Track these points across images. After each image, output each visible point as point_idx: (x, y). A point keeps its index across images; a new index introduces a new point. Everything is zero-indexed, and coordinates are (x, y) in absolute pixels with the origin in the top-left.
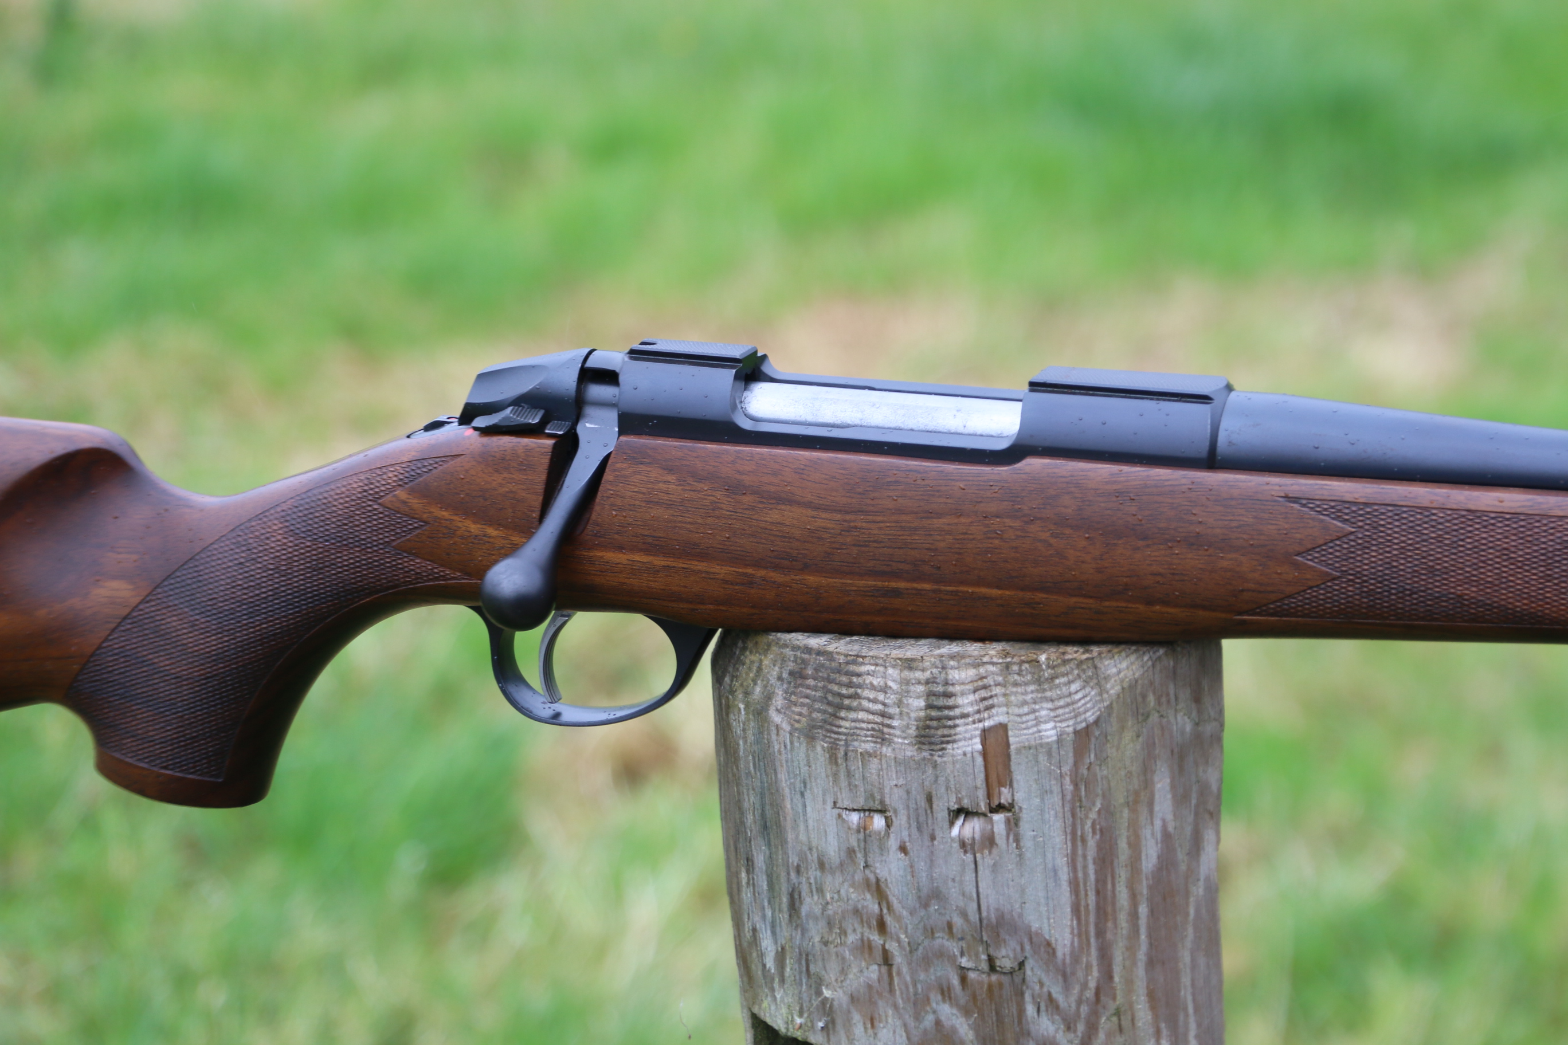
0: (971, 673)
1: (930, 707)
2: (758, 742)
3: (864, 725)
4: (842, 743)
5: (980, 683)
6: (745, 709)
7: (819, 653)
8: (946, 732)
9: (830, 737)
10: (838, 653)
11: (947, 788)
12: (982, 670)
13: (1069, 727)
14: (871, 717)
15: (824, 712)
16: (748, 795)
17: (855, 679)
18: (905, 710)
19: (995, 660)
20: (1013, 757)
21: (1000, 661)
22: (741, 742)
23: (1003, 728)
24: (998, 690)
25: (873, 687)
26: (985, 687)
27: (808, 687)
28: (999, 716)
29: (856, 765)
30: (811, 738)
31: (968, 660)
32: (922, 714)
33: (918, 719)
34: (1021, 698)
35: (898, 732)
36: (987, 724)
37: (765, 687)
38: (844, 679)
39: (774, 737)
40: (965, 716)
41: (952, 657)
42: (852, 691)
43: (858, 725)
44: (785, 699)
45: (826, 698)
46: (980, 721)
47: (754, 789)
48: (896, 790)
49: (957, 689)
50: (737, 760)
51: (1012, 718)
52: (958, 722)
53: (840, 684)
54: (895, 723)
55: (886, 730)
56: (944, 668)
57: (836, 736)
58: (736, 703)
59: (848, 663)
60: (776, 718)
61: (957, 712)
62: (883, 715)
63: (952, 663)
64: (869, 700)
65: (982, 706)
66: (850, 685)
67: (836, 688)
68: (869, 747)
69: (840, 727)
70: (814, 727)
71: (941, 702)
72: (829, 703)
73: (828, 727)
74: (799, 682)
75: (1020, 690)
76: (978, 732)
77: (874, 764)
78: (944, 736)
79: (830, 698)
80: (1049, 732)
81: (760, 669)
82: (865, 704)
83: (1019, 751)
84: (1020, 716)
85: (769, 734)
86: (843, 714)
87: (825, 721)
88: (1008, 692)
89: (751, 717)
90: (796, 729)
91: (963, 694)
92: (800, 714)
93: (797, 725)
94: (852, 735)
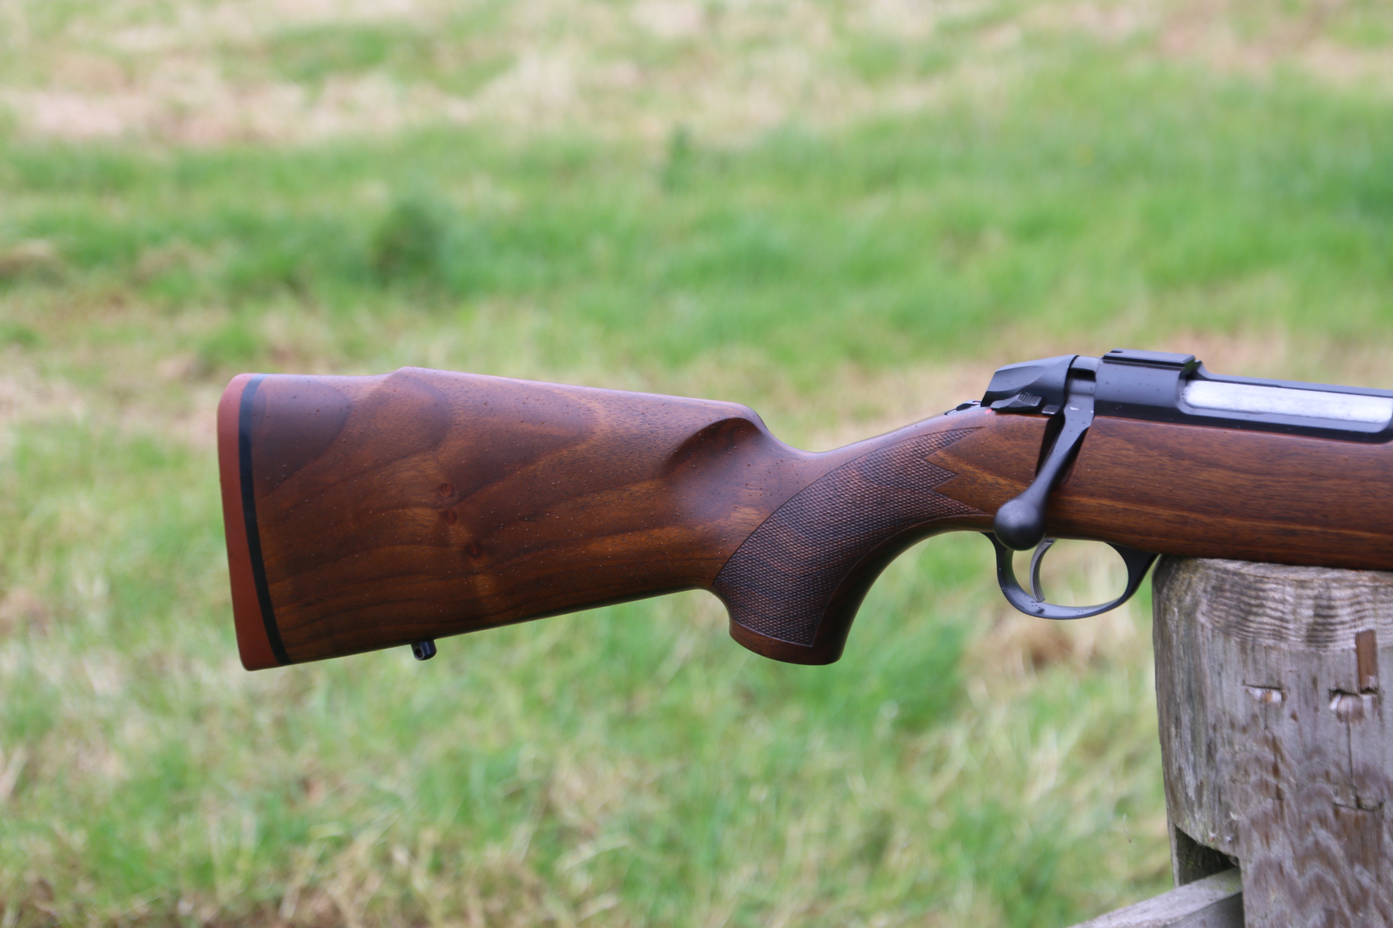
0: (1347, 593)
1: (1317, 615)
2: (1187, 635)
3: (1267, 627)
4: (1250, 639)
5: (1356, 600)
6: (1178, 612)
7: (1235, 574)
8: (1328, 634)
9: (1242, 634)
10: (1249, 575)
11: (1329, 674)
12: (1357, 591)
14: (1273, 621)
15: (1237, 616)
16: (1179, 673)
17: (1261, 594)
18: (1298, 617)
19: (1368, 584)
20: (1380, 655)
21: (1372, 584)
22: (1174, 635)
23: (1371, 633)
24: (1368, 606)
25: (1274, 600)
26: (1359, 603)
27: (1226, 598)
28: (1368, 624)
29: (1261, 656)
30: (1227, 634)
31: (1347, 583)
32: (1311, 620)
33: (1308, 624)
34: (1386, 612)
35: (1292, 633)
36: (1360, 629)
37: (1193, 597)
38: (1253, 593)
39: (1199, 632)
40: (1342, 623)
41: (1335, 580)
42: (1258, 602)
43: (1263, 626)
44: (1209, 606)
45: (1239, 606)
46: (1355, 627)
47: (1183, 669)
48: (1290, 675)
49: (1338, 603)
50: (1170, 648)
51: (1379, 626)
52: (1338, 627)
53: (1250, 597)
54: (1291, 626)
55: (1284, 631)
56: (1328, 588)
57: (1246, 634)
58: (1172, 607)
59: (1256, 582)
60: (1202, 619)
61: (1337, 620)
62: (1282, 619)
63: (1335, 585)
64: (1272, 609)
65: (1356, 616)
66: (1258, 597)
67: (1246, 599)
68: (1271, 642)
69: (1249, 627)
70: (1230, 626)
71: (1326, 612)
72: (1241, 610)
73: (1241, 627)
74: (1219, 594)
75: (1385, 606)
76: (1353, 636)
77: (1274, 655)
78: (1327, 637)
79: (1242, 606)
81: (1190, 584)
82: (1269, 611)
83: (1383, 650)
84: (1384, 624)
85: (1196, 630)
86: (1251, 618)
87: (1238, 623)
88: (1377, 607)
89: (1183, 617)
90: (1217, 628)
91: (1342, 607)
92: (1220, 617)
93: (1217, 625)
94: (1258, 633)
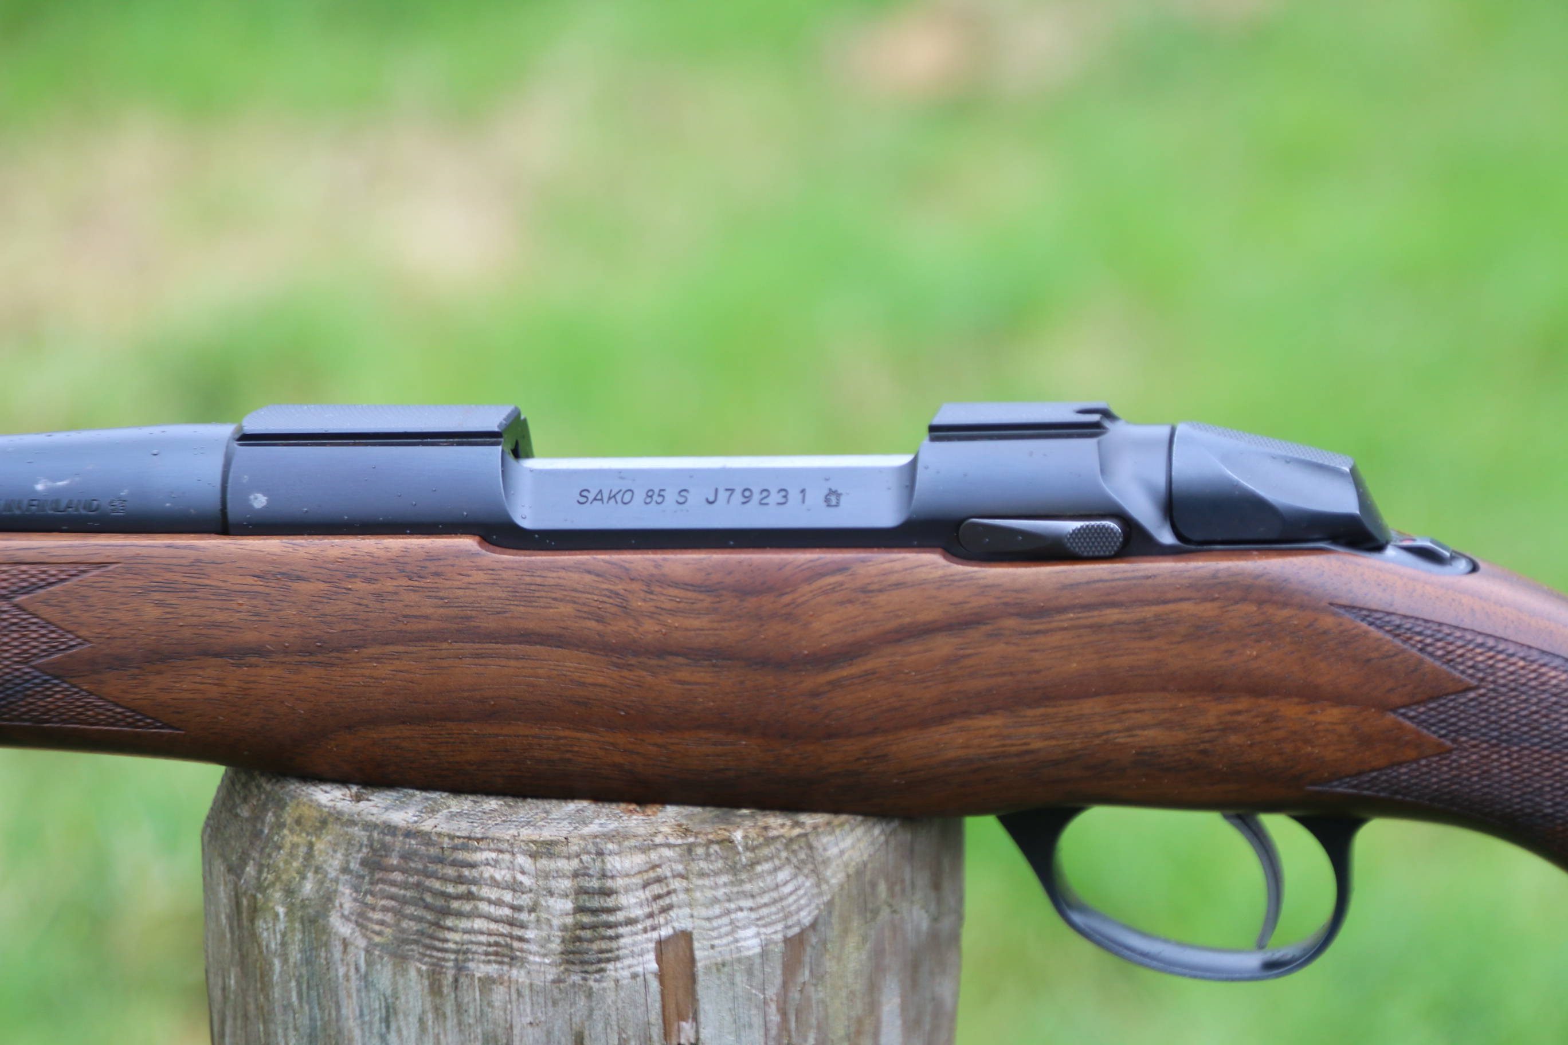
0: (639, 860)
1: (580, 910)
2: (308, 962)
3: (483, 938)
4: (451, 964)
5: (652, 874)
6: (286, 914)
7: (408, 834)
8: (604, 945)
9: (431, 956)
10: (439, 834)
11: (607, 1024)
12: (654, 856)
13: (776, 933)
14: (493, 926)
15: (420, 919)
16: (285, 1036)
17: (466, 872)
18: (544, 915)
19: (672, 840)
20: (701, 977)
21: (680, 841)
22: (277, 963)
23: (686, 937)
24: (676, 884)
25: (495, 883)
26: (659, 880)
27: (393, 883)
28: (680, 920)
29: (472, 997)
30: (400, 959)
31: (633, 842)
32: (569, 920)
33: (564, 928)
34: (709, 894)
35: (533, 948)
36: (665, 932)
37: (321, 883)
38: (451, 872)
39: (337, 954)
40: (630, 922)
41: (610, 837)
42: (462, 889)
43: (473, 938)
44: (355, 900)
45: (423, 900)
46: (654, 928)
47: (296, 1029)
48: (530, 1030)
49: (620, 883)
50: (266, 986)
51: (698, 922)
52: (621, 930)
53: (445, 879)
54: (530, 934)
55: (516, 944)
56: (600, 853)
57: (440, 955)
58: (271, 905)
59: (455, 848)
60: (344, 929)
61: (620, 916)
62: (511, 923)
63: (610, 846)
64: (490, 902)
65: (656, 907)
66: (460, 880)
67: (437, 885)
68: (492, 969)
69: (446, 941)
70: (406, 942)
71: (596, 903)
72: (427, 907)
73: (428, 941)
74: (378, 875)
75: (707, 882)
76: (652, 945)
77: (499, 994)
78: (602, 952)
79: (429, 898)
80: (750, 941)
81: (309, 855)
82: (484, 907)
83: (708, 969)
84: (709, 919)
85: (328, 951)
86: (449, 922)
87: (422, 933)
88: (691, 886)
89: (297, 925)
90: (376, 945)
91: (627, 890)
92: (382, 923)
93: (377, 939)
94: (463, 952)
